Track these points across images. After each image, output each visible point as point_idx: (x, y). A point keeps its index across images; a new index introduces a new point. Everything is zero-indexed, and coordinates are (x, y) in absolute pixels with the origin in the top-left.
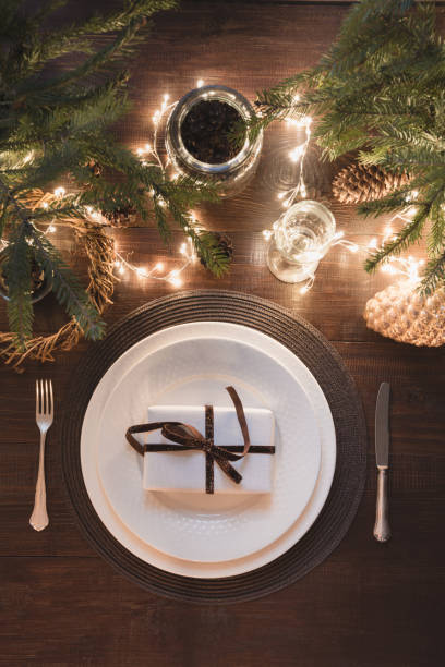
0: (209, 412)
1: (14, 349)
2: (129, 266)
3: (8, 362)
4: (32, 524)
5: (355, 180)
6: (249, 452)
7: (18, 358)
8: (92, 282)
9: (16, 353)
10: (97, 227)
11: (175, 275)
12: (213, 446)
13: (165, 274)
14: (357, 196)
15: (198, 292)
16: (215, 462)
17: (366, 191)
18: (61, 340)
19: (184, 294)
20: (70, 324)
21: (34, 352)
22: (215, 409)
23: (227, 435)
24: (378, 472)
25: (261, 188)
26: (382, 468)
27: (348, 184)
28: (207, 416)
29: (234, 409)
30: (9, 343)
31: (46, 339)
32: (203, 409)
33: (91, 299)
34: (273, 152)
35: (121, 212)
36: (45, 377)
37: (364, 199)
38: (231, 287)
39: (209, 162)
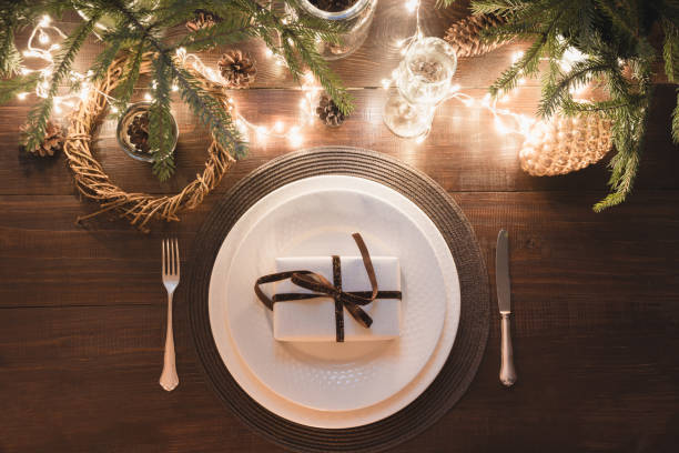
0: (336, 260)
1: (139, 209)
2: (250, 125)
3: (134, 221)
4: (162, 384)
5: (466, 33)
6: (377, 297)
7: (143, 217)
8: (215, 142)
9: (142, 213)
10: (218, 87)
11: (296, 132)
12: (342, 293)
13: (285, 132)
14: (468, 49)
15: (318, 149)
16: (344, 309)
17: (477, 43)
18: (186, 199)
19: (305, 152)
20: (194, 183)
21: (160, 211)
22: (342, 258)
23: (355, 282)
24: (501, 317)
25: (374, 47)
26: (504, 313)
27: (459, 38)
28: (334, 264)
29: (361, 258)
30: (135, 203)
31: (170, 200)
32: (330, 259)
33: (214, 157)
34: (385, 12)
35: (240, 71)
36: (171, 237)
37: (475, 52)
38: (350, 143)
39: (329, 10)
